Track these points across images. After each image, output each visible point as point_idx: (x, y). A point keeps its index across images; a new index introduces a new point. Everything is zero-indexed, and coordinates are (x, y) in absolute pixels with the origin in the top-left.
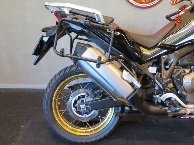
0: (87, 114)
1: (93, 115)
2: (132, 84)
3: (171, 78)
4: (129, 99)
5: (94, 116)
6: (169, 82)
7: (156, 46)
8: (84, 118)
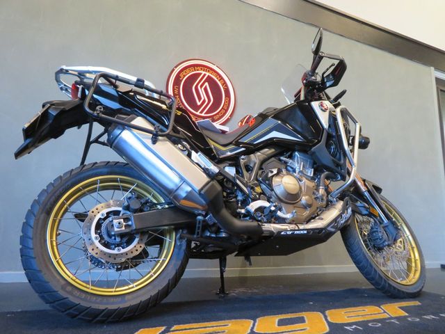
0: (123, 248)
1: (135, 248)
2: (206, 171)
3: (257, 180)
5: (137, 250)
7: (230, 143)
8: (117, 255)
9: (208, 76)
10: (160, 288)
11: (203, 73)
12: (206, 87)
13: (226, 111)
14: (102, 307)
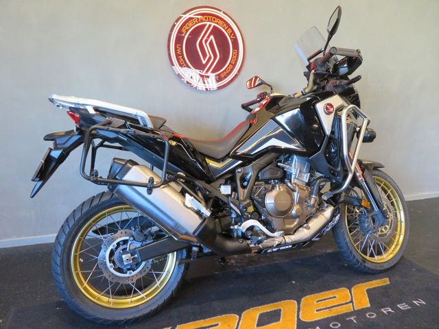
0: (134, 271)
3: (251, 199)
4: (196, 234)
5: (145, 271)
6: (248, 205)
7: (228, 156)
8: (129, 277)
9: (214, 26)
10: (166, 298)
11: (208, 23)
12: (211, 41)
13: (234, 66)
14: (122, 318)
